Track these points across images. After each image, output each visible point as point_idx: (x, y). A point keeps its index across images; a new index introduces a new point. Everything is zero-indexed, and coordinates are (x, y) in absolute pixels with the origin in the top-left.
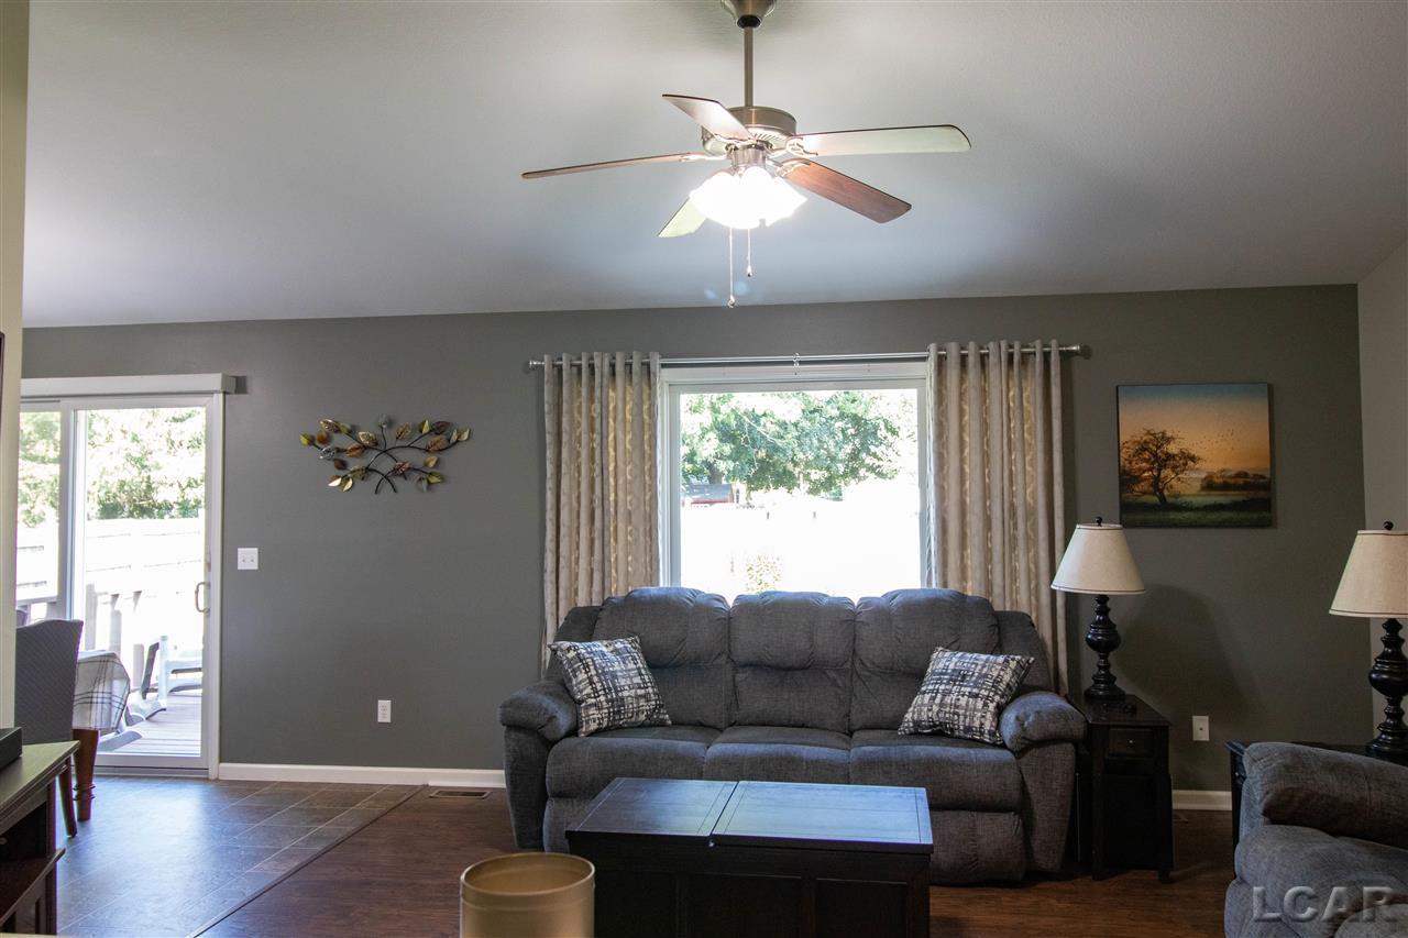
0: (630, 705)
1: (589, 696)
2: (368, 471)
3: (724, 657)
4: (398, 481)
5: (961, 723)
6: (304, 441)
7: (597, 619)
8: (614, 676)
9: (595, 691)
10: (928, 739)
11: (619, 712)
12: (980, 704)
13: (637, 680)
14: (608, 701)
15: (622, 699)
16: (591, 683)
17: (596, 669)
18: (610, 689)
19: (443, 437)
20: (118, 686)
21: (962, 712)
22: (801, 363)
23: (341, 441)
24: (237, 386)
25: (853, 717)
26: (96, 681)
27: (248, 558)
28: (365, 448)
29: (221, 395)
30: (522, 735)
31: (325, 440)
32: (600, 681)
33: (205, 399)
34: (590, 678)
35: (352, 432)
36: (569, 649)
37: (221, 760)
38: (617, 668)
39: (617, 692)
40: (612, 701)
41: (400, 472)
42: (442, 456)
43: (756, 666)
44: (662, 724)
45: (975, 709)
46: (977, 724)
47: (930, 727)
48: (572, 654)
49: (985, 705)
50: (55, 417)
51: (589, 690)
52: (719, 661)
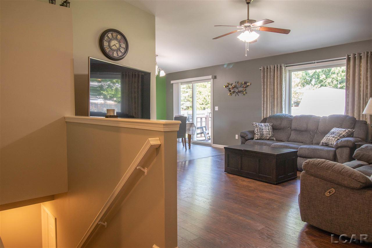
0: (265, 135)
1: (256, 133)
2: (234, 92)
3: (290, 128)
4: (239, 94)
5: (330, 143)
6: (224, 87)
7: (266, 120)
8: (262, 129)
9: (258, 132)
10: (325, 146)
11: (262, 136)
12: (334, 139)
13: (268, 131)
14: (260, 134)
15: (263, 134)
16: (257, 130)
17: (259, 128)
18: (261, 132)
19: (246, 85)
20: (194, 128)
21: (330, 140)
22: (317, 63)
23: (230, 87)
24: (215, 77)
25: (313, 141)
26: (190, 127)
27: (217, 108)
28: (234, 87)
29: (212, 80)
30: (243, 138)
31: (228, 86)
32: (259, 130)
33: (210, 80)
34: (257, 129)
35: (231, 85)
36: (255, 124)
37: (213, 144)
38: (264, 128)
39: (262, 132)
40: (261, 134)
41: (239, 92)
42: (246, 88)
43: (295, 130)
44: (273, 140)
45: (333, 140)
46: (333, 143)
47: (325, 144)
48: (255, 125)
49: (335, 139)
50: (191, 85)
51: (257, 132)
52: (288, 129)
